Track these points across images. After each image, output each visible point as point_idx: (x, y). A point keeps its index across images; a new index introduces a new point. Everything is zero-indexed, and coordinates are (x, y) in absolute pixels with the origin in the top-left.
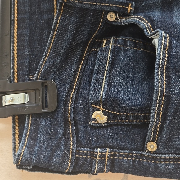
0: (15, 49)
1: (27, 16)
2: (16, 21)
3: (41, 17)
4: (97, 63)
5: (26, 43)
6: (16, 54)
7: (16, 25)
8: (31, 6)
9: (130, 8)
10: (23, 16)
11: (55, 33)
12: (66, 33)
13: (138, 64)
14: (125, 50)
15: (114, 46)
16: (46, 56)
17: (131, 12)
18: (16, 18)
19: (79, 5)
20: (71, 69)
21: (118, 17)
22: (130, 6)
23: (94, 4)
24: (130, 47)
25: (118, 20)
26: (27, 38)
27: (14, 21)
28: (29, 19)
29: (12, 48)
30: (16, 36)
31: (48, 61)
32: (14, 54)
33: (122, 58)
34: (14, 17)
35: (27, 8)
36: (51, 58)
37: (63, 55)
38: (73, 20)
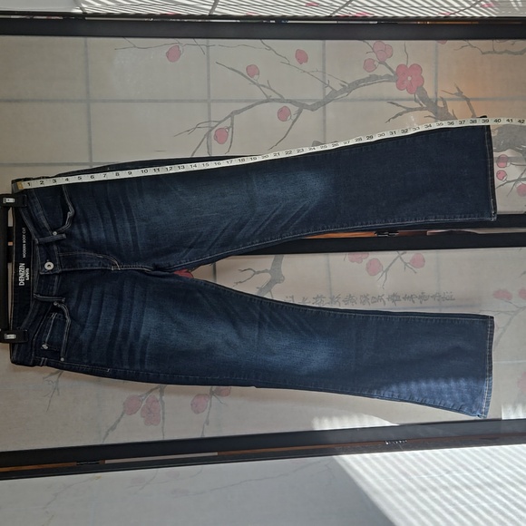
17: (63, 302)
19: (40, 300)
23: (47, 299)
25: (58, 305)
38: (38, 305)
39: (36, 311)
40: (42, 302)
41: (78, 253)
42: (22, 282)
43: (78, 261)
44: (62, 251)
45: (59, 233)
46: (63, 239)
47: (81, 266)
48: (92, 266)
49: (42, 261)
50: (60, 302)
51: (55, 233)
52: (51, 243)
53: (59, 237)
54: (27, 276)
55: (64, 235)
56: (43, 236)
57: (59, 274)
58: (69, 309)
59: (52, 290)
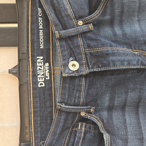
0: (33, 129)
1: (38, 109)
2: (32, 112)
3: (46, 110)
4: (76, 140)
5: (39, 125)
6: (33, 131)
7: (32, 115)
8: (40, 103)
9: (92, 110)
10: (36, 110)
11: (54, 123)
12: (59, 123)
13: (95, 139)
14: (90, 132)
15: (85, 130)
16: (50, 134)
17: (92, 112)
18: (32, 111)
19: (65, 110)
20: (63, 141)
21: (86, 113)
22: (92, 109)
23: (73, 110)
24: (92, 130)
25: (86, 115)
26: (39, 122)
27: (31, 112)
28: (40, 111)
29: (31, 128)
30: (32, 121)
31: (51, 137)
32: (32, 131)
33: (88, 136)
34: (31, 110)
35: (38, 105)
36: (52, 136)
37: (58, 134)
38: (63, 117)
39: (61, 125)
40: (68, 113)
41: (109, 49)
42: (41, 83)
43: (111, 58)
44: (89, 46)
45: (85, 23)
46: (91, 31)
47: (114, 65)
48: (129, 64)
49: (64, 60)
50: (89, 113)
51: (80, 23)
52: (76, 36)
53: (85, 28)
54: (48, 75)
55: (91, 26)
56: (65, 28)
57: (86, 76)
58: (102, 121)
59: (79, 97)
